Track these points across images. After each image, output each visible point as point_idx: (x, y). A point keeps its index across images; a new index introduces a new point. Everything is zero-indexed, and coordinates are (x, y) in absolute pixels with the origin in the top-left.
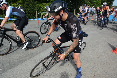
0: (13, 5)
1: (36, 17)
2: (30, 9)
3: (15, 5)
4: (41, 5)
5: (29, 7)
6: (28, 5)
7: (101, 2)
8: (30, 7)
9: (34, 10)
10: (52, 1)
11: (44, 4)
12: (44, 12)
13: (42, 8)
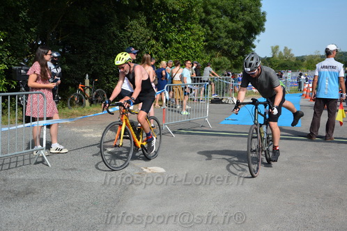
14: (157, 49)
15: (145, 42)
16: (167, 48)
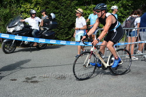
0: (22, 6)
1: (70, 36)
2: (60, 18)
3: (28, 6)
4: (85, 9)
5: (57, 13)
6: (57, 8)
8: (59, 12)
9: (69, 21)
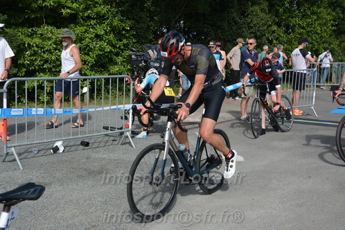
7: (332, 26)
10: (89, 18)
11: (46, 29)
12: (43, 71)
13: (35, 53)
14: (279, 35)
15: (265, 28)
16: (289, 34)
